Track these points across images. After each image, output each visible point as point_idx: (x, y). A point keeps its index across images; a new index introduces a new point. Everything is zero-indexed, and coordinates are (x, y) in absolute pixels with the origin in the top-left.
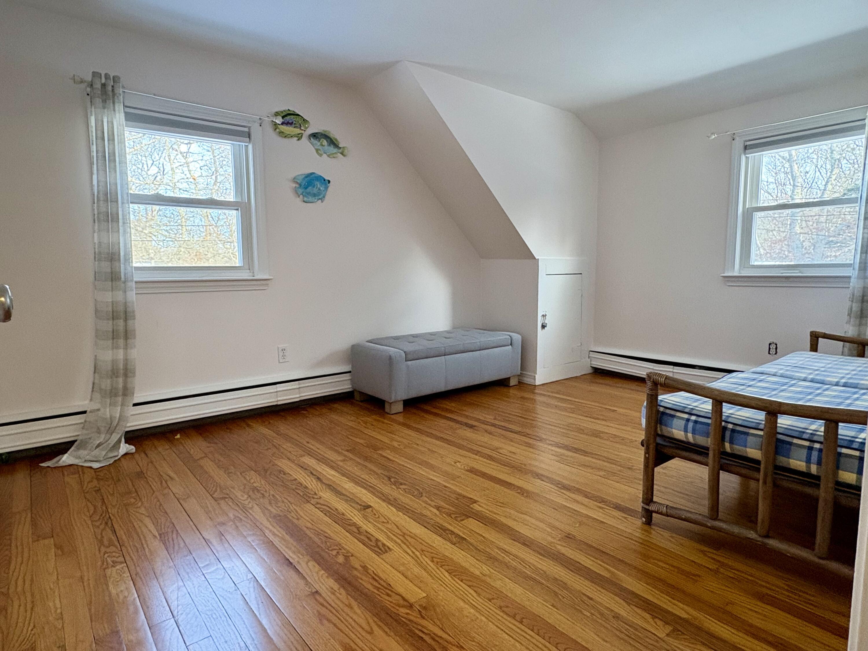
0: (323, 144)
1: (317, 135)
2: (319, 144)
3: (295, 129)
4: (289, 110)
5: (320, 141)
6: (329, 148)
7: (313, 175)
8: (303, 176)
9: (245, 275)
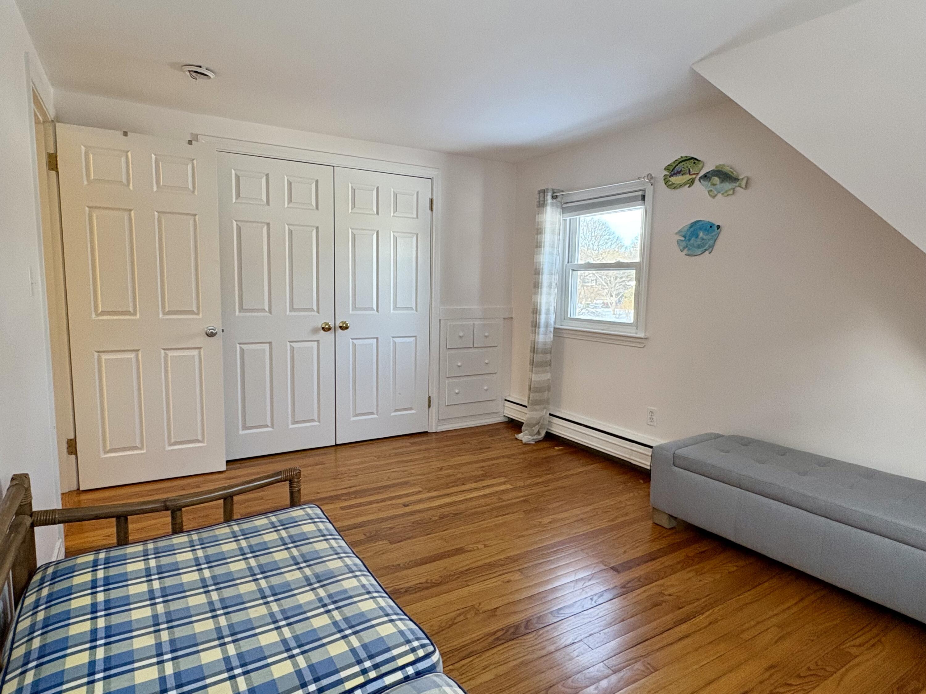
0: (715, 183)
1: (707, 175)
2: (710, 184)
3: (684, 176)
4: (682, 157)
5: (710, 180)
6: (722, 185)
7: (700, 223)
8: (689, 226)
9: (631, 332)
